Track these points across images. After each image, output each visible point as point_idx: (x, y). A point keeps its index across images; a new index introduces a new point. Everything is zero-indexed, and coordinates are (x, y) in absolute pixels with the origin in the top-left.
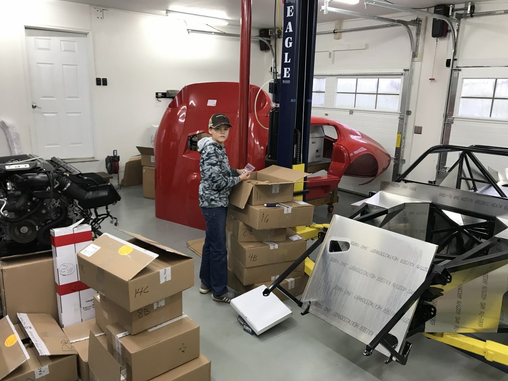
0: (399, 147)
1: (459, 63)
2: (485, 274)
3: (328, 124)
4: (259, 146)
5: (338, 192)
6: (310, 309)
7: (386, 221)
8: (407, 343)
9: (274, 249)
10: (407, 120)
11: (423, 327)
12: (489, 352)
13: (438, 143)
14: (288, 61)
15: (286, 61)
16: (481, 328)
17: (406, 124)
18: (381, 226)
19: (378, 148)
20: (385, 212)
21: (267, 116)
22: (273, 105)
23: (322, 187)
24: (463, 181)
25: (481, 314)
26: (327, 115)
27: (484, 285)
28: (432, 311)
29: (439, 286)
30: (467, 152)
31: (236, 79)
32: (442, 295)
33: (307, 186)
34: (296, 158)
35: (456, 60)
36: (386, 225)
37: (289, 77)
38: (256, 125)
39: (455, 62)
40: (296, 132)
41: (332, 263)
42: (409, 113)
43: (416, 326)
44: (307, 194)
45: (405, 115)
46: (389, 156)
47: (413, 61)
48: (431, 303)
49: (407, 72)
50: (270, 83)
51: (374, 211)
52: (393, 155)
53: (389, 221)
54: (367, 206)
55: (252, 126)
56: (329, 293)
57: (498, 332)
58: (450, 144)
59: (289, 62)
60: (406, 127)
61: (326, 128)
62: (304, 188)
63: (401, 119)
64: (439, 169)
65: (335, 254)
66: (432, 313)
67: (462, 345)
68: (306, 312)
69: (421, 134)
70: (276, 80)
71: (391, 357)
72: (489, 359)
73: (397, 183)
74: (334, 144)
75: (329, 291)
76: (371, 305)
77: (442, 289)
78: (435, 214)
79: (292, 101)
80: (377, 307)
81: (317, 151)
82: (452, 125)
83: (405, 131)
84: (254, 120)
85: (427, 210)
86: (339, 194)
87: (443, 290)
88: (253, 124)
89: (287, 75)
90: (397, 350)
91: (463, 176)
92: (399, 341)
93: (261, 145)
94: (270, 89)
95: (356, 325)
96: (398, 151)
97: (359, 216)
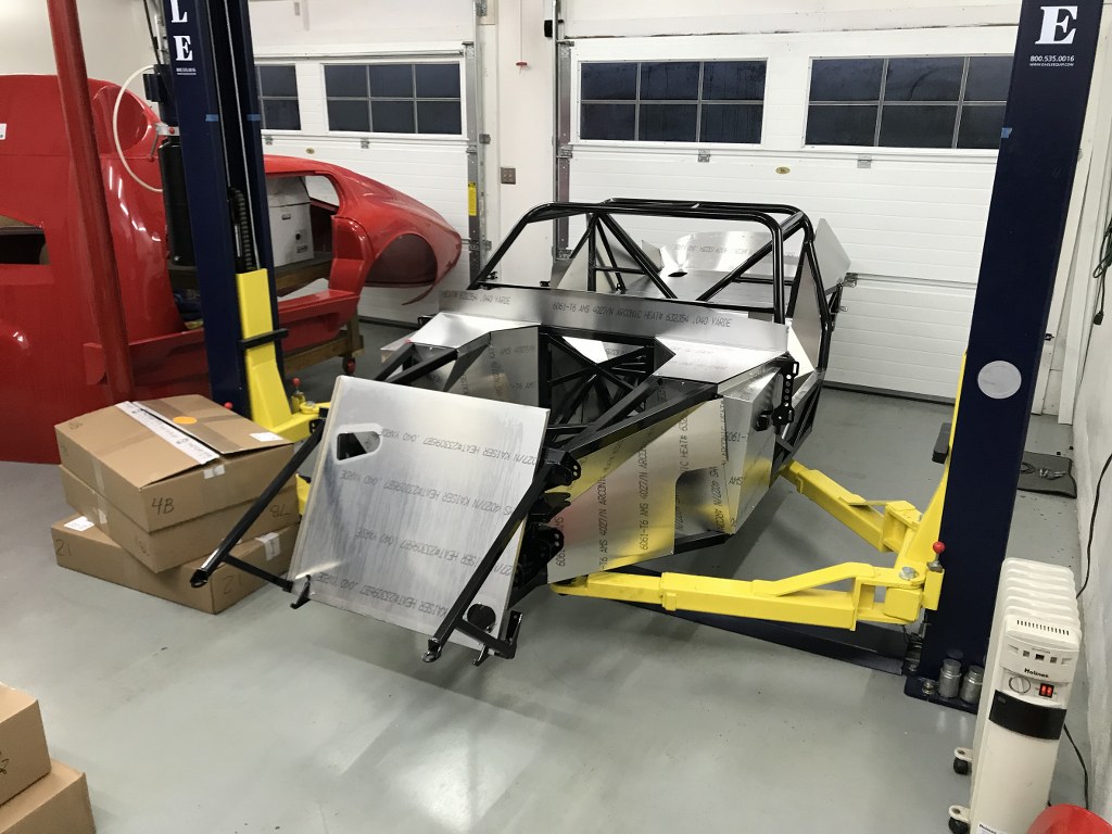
0: (475, 214)
1: (569, 30)
2: (641, 449)
3: (313, 173)
4: (146, 236)
5: (361, 324)
6: (312, 593)
7: (457, 374)
8: (513, 613)
9: (216, 477)
10: (483, 155)
11: (544, 574)
12: (669, 594)
13: (548, 198)
14: (181, 18)
15: (176, 19)
16: (646, 551)
17: (482, 164)
18: (447, 387)
19: (431, 221)
20: (452, 355)
21: (153, 160)
22: (164, 130)
23: (321, 318)
24: (600, 275)
25: (644, 525)
26: (310, 151)
27: (643, 470)
28: (556, 540)
29: (561, 489)
30: (599, 214)
31: (46, 65)
32: (569, 504)
33: (281, 322)
34: (243, 257)
35: (561, 21)
36: (458, 383)
37: (190, 58)
38: (128, 181)
39: (561, 27)
40: (231, 194)
41: (346, 482)
42: (485, 139)
43: (529, 576)
44: (283, 341)
45: (479, 145)
46: (457, 235)
47: (479, 24)
48: (552, 524)
49: (470, 49)
50: (145, 75)
51: (430, 358)
52: (465, 234)
53: (462, 374)
54: (414, 347)
55: (115, 184)
56: (347, 548)
57: (676, 552)
58: (571, 200)
59: (185, 20)
60: (483, 172)
61: (310, 181)
62: (276, 325)
63: (472, 154)
64: (557, 255)
65: (351, 464)
66: (557, 544)
67: (622, 592)
68: (304, 600)
69: (514, 183)
70: (159, 67)
71: (486, 650)
72: (669, 607)
73: (472, 291)
74: (333, 217)
75: (348, 545)
76: (437, 554)
77: (565, 494)
78: (550, 347)
79: (209, 118)
80: (449, 557)
81: (298, 237)
82: (571, 161)
83: (483, 180)
84: (120, 171)
85: (533, 340)
86: (363, 331)
87: (568, 495)
88: (121, 181)
89: (186, 55)
90: (495, 634)
91: (598, 264)
92: (496, 613)
93: (150, 232)
94: (147, 90)
95: (411, 603)
96: (475, 223)
97: (399, 370)
